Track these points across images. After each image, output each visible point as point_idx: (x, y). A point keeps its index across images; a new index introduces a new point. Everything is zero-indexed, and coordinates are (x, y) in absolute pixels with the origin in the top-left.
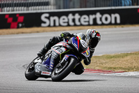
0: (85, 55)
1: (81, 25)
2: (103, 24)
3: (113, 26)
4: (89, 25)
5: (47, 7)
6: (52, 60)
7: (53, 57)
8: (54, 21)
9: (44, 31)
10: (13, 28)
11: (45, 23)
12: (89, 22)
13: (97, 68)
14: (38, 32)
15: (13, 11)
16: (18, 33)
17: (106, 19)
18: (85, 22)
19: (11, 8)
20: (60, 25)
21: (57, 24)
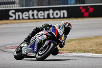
1: (38, 18)
2: (54, 18)
3: (62, 19)
4: (44, 18)
7: (37, 42)
8: (19, 16)
9: (11, 23)
11: (12, 17)
12: (44, 16)
14: (7, 24)
17: (57, 14)
18: (41, 16)
20: (23, 19)
21: (21, 18)
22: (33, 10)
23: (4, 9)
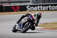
0: (35, 22)
1: (43, 10)
2: (52, 10)
3: (56, 11)
4: (46, 10)
5: (29, 3)
6: (22, 24)
8: (32, 9)
10: (15, 11)
11: (28, 9)
13: (50, 28)
15: (15, 4)
16: (17, 14)
17: (53, 8)
18: (45, 9)
19: (14, 3)
21: (33, 10)
22: (40, 5)
23: (24, 5)
